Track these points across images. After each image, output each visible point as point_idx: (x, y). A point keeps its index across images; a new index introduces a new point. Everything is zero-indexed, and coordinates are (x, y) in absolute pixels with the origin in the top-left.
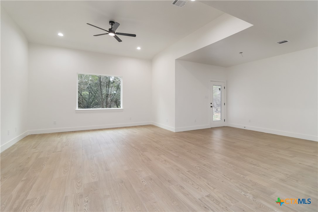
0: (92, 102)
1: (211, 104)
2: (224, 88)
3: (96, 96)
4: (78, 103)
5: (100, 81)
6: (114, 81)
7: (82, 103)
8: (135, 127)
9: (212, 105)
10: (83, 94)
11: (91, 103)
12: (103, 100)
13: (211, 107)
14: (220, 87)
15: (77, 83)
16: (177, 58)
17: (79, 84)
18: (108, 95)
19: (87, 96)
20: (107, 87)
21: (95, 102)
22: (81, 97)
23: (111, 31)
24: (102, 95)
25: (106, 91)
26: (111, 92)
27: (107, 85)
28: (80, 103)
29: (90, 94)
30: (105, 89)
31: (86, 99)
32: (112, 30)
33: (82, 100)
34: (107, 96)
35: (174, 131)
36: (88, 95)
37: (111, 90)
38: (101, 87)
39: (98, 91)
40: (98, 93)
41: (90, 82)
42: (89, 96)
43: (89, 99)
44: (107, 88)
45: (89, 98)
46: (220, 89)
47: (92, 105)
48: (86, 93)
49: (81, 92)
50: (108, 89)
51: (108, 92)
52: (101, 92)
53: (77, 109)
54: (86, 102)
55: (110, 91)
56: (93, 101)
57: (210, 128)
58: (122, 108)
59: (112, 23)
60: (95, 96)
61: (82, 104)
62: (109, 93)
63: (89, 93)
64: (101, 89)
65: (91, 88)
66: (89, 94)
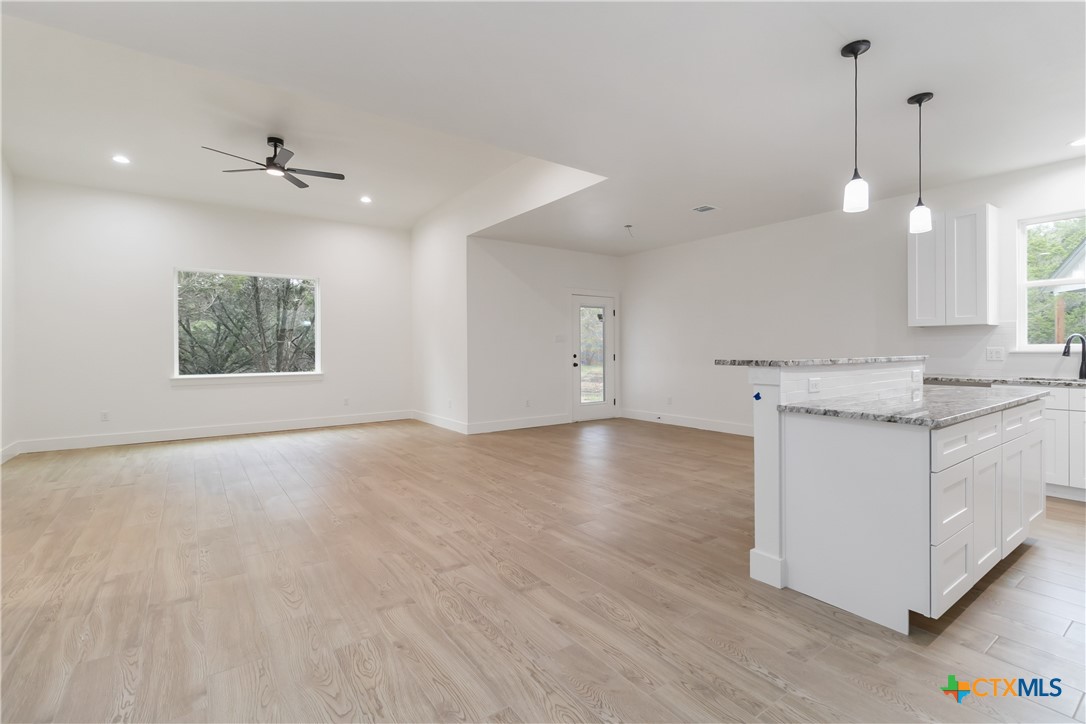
0: (228, 356)
1: (575, 356)
2: (615, 315)
3: (241, 337)
4: (180, 357)
5: (255, 286)
6: (304, 286)
7: (192, 359)
8: (361, 425)
9: (576, 361)
10: (195, 327)
11: (226, 360)
12: (265, 349)
13: (575, 365)
14: (601, 311)
15: (176, 294)
16: (471, 233)
17: (180, 296)
18: (283, 330)
19: (209, 336)
20: (279, 307)
21: (238, 356)
22: (188, 338)
23: (271, 163)
24: (262, 331)
25: (278, 320)
26: (293, 321)
27: (279, 299)
28: (184, 360)
29: (222, 327)
30: (274, 313)
31: (206, 347)
32: (276, 161)
33: (193, 348)
34: (281, 335)
35: (466, 433)
36: (212, 331)
37: (295, 315)
38: (258, 305)
39: (247, 318)
40: (249, 325)
41: (219, 291)
42: (218, 335)
43: (218, 344)
44: (282, 310)
45: (217, 341)
46: (600, 317)
47: (227, 364)
48: (205, 325)
49: (187, 321)
50: (285, 313)
51: (284, 323)
52: (260, 320)
53: (176, 374)
54: (206, 356)
55: (290, 318)
56: (231, 352)
57: (570, 422)
58: (318, 369)
59: (276, 141)
60: (237, 336)
61: (192, 363)
62: (287, 327)
63: (219, 325)
64: (259, 312)
65: (223, 307)
66: (219, 329)
